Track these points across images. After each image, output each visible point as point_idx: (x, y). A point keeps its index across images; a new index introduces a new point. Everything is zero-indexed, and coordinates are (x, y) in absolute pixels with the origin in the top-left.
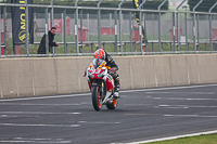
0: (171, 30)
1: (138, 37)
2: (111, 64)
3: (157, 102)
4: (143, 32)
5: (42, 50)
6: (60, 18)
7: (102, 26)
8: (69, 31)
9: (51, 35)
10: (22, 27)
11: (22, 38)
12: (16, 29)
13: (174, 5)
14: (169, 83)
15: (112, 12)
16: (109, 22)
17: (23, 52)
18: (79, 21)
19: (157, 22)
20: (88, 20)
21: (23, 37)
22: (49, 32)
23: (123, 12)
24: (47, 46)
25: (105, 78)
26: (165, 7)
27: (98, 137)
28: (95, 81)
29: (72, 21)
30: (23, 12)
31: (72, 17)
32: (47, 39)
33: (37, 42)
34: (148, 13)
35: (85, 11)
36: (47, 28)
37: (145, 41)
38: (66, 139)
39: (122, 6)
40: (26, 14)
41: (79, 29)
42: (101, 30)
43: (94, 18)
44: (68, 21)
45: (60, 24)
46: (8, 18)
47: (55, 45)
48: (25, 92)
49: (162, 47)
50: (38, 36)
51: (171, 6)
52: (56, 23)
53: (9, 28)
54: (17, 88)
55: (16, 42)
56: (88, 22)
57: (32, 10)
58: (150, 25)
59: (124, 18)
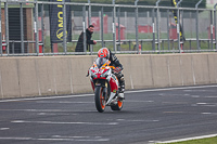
0: (209, 29)
1: (175, 35)
2: (115, 63)
3: (195, 100)
4: (181, 30)
5: (79, 48)
6: (98, 16)
7: (140, 24)
8: (106, 29)
9: (89, 33)
10: (60, 25)
11: (60, 36)
12: (54, 27)
13: (212, 3)
14: (206, 81)
15: (150, 10)
16: (147, 20)
17: (61, 50)
18: (116, 19)
19: (194, 20)
20: (126, 18)
21: (61, 34)
22: (87, 30)
23: (161, 10)
24: (85, 44)
25: (109, 78)
26: (203, 5)
27: (136, 135)
28: (98, 81)
29: (110, 19)
30: (61, 9)
31: (110, 15)
32: (85, 37)
33: (75, 40)
34: (185, 11)
35: (123, 9)
36: (85, 26)
37: (183, 39)
38: (104, 137)
39: (160, 4)
40: (64, 12)
41: (117, 27)
42: (139, 28)
43: (132, 16)
44: (106, 19)
45: (98, 22)
46: (45, 15)
47: (93, 43)
48: (63, 90)
49: (200, 45)
50: (76, 34)
51: (209, 4)
52: (94, 21)
53: (47, 26)
54: (55, 87)
55: (53, 39)
56: (126, 20)
57: (69, 9)
58: (187, 23)
59: (162, 16)
